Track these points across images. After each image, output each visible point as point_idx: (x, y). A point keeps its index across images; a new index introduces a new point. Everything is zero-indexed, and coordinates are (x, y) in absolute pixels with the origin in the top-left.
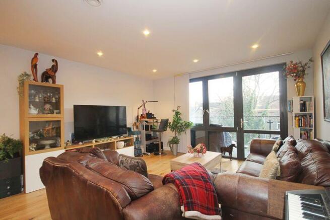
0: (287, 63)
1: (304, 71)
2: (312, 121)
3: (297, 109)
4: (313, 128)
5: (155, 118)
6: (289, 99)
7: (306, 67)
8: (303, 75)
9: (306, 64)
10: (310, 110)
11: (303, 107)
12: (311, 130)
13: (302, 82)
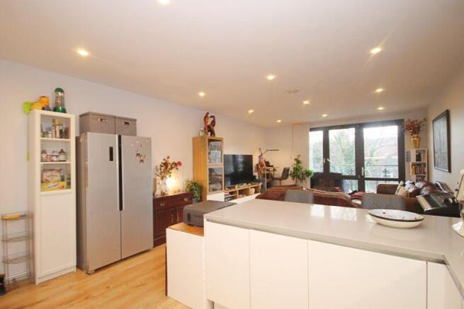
0: (405, 121)
1: (419, 128)
2: (426, 169)
3: (413, 159)
4: (426, 175)
5: (272, 166)
6: (406, 150)
7: (421, 125)
8: (419, 131)
9: (421, 122)
10: (424, 161)
11: (418, 157)
12: (424, 177)
13: (418, 137)
